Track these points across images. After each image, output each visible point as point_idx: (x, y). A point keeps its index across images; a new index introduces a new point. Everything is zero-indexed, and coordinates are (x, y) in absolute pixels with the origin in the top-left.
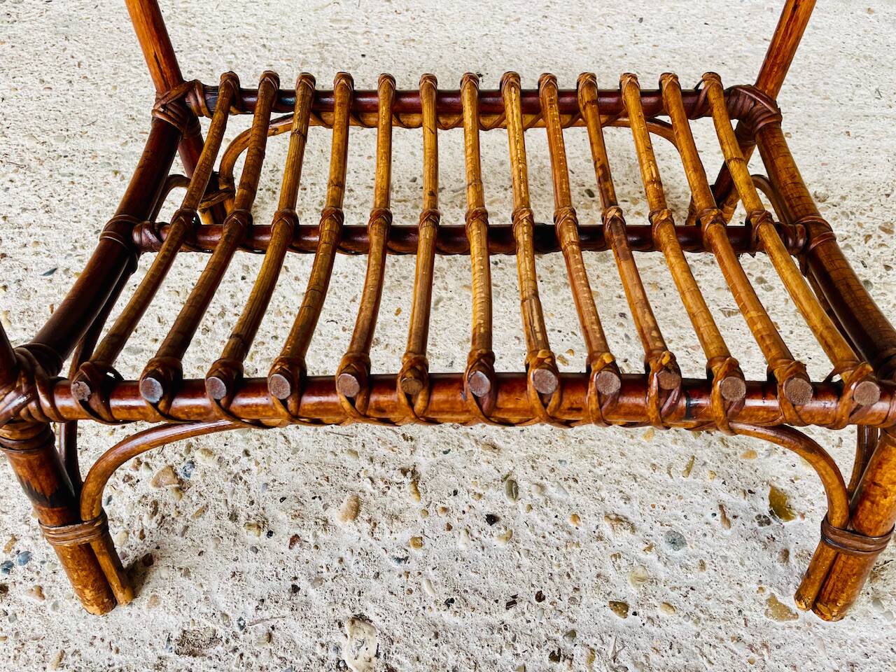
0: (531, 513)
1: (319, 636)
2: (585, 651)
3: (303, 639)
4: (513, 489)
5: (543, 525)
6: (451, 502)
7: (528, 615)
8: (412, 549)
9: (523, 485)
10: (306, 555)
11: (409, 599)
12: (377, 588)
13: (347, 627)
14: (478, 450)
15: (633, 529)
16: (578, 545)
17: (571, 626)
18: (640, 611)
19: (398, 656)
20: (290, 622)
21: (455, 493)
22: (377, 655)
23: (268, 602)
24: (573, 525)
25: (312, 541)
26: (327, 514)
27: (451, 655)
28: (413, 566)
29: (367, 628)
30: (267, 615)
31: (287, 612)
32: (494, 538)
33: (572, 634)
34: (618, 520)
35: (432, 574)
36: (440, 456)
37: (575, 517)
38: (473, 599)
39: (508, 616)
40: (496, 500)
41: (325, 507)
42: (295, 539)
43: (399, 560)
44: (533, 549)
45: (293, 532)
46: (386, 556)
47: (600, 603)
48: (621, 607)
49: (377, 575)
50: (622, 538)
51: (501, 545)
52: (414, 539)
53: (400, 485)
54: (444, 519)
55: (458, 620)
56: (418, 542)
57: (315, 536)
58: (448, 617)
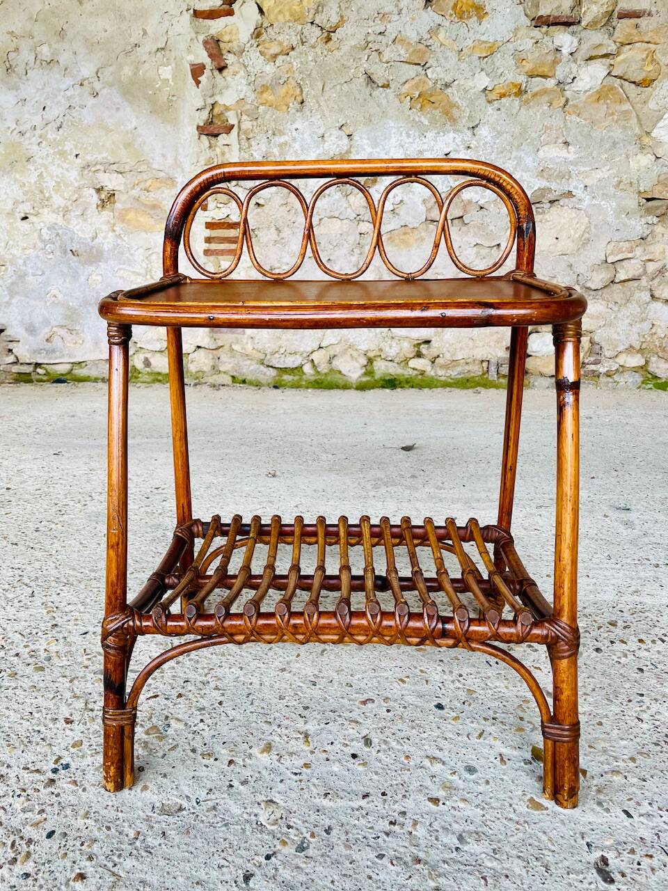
0: (379, 754)
1: (245, 808)
2: (411, 821)
3: (236, 810)
4: (368, 742)
5: (387, 760)
6: (329, 748)
7: (376, 803)
8: (304, 769)
9: (375, 741)
10: (238, 770)
11: (302, 793)
12: (281, 787)
13: (263, 805)
14: (346, 723)
15: (444, 763)
16: (409, 770)
17: (403, 810)
18: (447, 803)
19: (295, 820)
20: (228, 801)
21: (332, 743)
22: (281, 818)
23: (214, 790)
24: (406, 762)
25: (242, 763)
26: (251, 751)
27: (327, 820)
28: (304, 777)
29: (275, 806)
30: (213, 797)
31: (226, 796)
32: (356, 766)
33: (404, 813)
34: (434, 758)
35: (316, 782)
36: (323, 726)
37: (407, 757)
38: (341, 794)
39: (363, 803)
40: (358, 747)
41: (251, 747)
42: (231, 762)
43: (296, 774)
44: (380, 771)
45: (230, 758)
46: (288, 772)
47: (421, 798)
48: (435, 801)
49: (282, 781)
50: (437, 767)
51: (361, 768)
52: (305, 764)
53: (297, 739)
54: (325, 755)
55: (331, 804)
56: (307, 766)
57: (244, 760)
58: (325, 802)
